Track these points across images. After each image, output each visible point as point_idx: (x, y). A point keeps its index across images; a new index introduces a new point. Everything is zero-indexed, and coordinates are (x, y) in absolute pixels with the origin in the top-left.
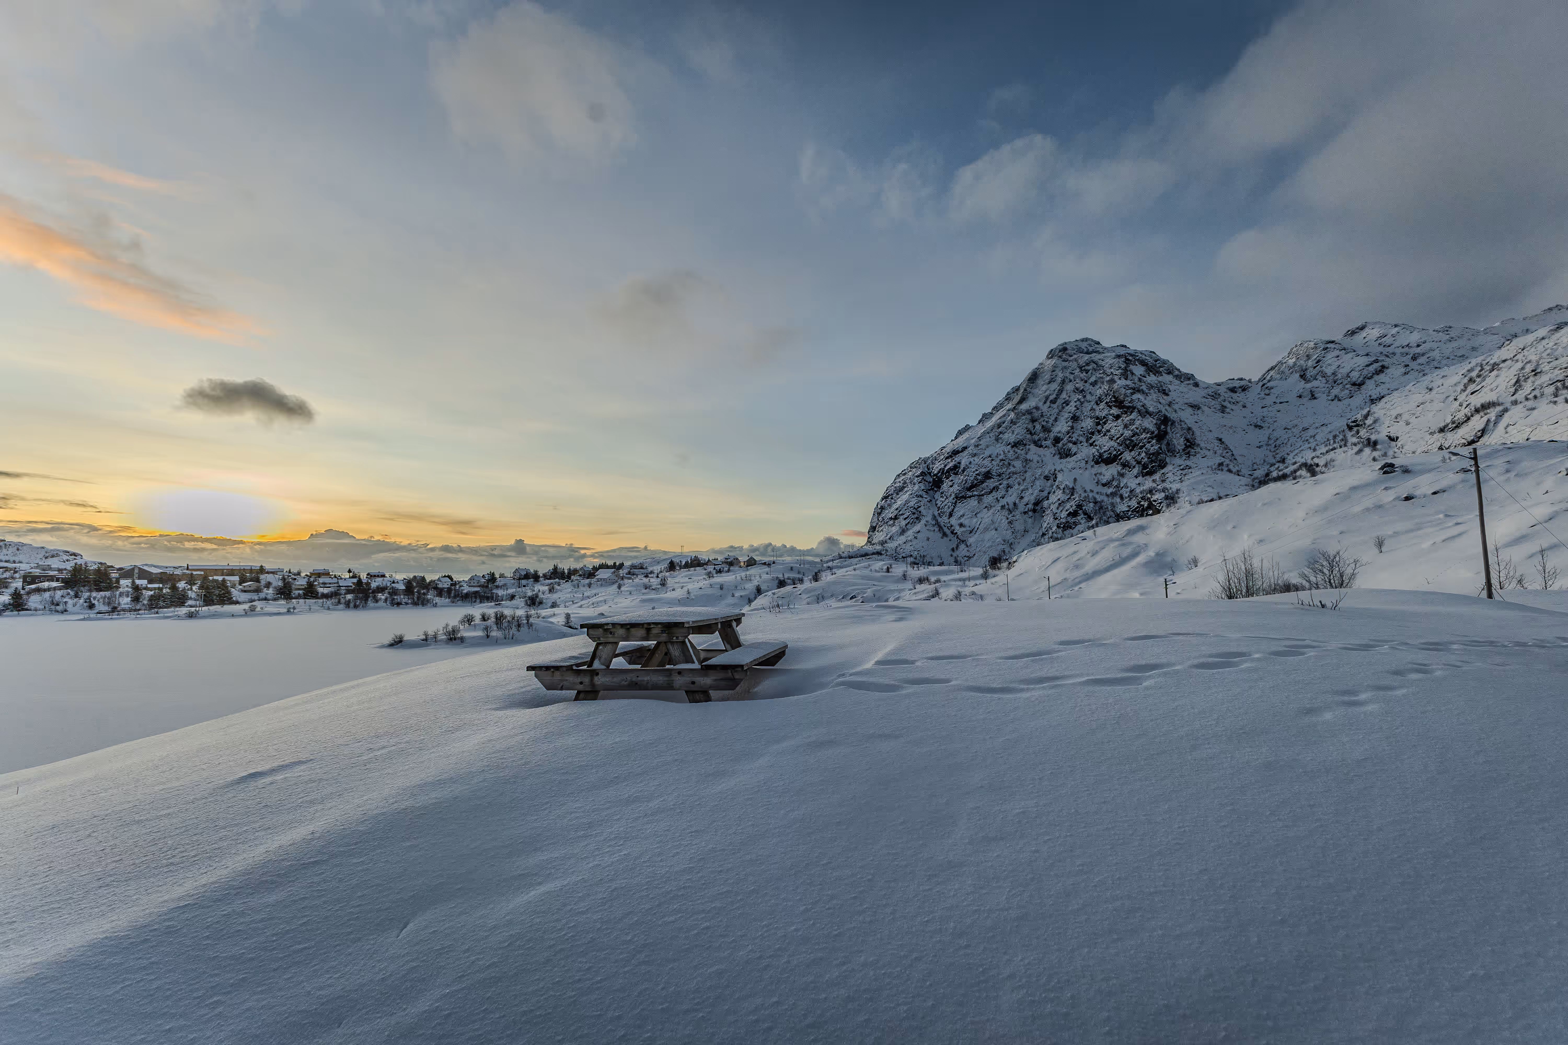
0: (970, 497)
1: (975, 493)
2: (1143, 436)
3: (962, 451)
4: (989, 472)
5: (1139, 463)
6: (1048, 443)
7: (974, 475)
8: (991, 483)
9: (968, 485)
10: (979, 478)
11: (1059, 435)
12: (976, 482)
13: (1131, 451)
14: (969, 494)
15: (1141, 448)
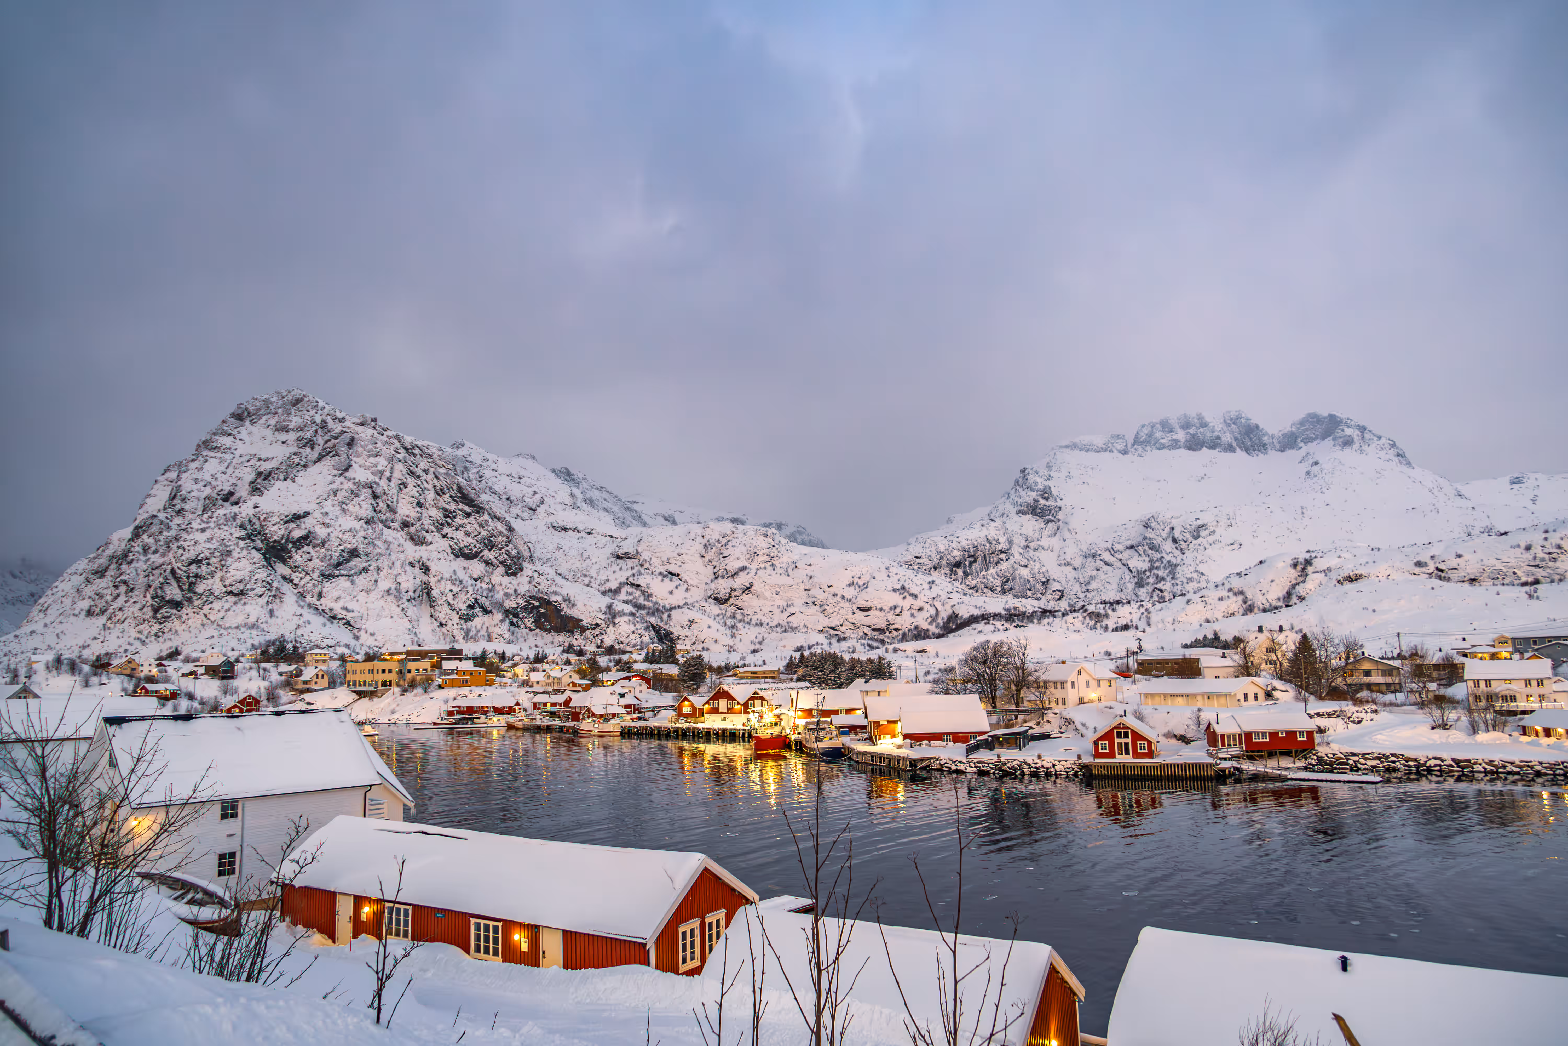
0: (337, 576)
1: (342, 572)
2: (500, 538)
3: (304, 517)
4: (355, 550)
5: (501, 563)
6: (396, 525)
7: (339, 551)
8: (357, 563)
9: (335, 561)
10: (345, 554)
11: (408, 519)
12: (342, 559)
13: (490, 550)
14: (337, 572)
15: (500, 549)
